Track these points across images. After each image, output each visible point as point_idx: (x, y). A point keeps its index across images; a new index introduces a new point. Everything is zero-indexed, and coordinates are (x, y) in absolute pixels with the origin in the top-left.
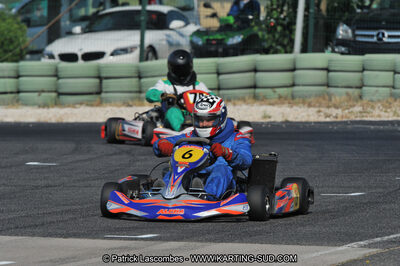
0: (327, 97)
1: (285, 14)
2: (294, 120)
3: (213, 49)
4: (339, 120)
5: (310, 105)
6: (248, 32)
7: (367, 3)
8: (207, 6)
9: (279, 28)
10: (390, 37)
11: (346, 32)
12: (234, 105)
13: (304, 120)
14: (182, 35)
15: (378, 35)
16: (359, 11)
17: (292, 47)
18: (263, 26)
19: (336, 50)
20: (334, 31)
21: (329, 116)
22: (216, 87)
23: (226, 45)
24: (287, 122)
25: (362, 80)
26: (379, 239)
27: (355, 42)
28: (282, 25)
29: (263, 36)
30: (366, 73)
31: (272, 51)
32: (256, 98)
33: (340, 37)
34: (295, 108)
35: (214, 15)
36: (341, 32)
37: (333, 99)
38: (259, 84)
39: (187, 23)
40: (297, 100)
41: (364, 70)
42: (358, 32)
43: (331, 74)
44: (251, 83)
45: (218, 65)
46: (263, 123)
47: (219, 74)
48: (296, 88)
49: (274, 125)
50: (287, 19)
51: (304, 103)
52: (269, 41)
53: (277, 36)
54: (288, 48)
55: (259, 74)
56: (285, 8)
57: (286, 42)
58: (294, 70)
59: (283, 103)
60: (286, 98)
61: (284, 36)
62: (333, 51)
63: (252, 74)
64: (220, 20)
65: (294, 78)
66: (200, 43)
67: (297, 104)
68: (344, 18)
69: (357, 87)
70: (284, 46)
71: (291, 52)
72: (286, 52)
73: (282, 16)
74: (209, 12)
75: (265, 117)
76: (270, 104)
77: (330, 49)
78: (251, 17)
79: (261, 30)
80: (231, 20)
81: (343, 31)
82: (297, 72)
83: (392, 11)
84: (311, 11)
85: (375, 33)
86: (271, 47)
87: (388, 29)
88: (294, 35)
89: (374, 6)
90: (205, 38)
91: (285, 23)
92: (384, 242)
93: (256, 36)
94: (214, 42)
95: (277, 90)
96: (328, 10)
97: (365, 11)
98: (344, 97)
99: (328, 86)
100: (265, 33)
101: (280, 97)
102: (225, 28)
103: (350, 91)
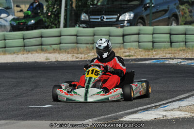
0: (77, 49)
1: (55, 9)
2: (61, 60)
3: (21, 27)
4: (82, 60)
5: (68, 53)
6: (38, 18)
7: (96, 2)
8: (18, 6)
9: (53, 16)
10: (107, 18)
11: (86, 17)
12: (32, 53)
13: (65, 60)
14: (6, 21)
15: (101, 18)
16: (91, 6)
17: (59, 25)
18: (45, 15)
19: (81, 26)
20: (80, 16)
21: (78, 58)
22: (23, 45)
23: (27, 25)
24: (57, 61)
25: (93, 40)
26: (103, 117)
27: (90, 21)
28: (54, 14)
29: (45, 20)
30: (95, 36)
31: (50, 27)
32: (42, 50)
33: (83, 20)
34: (61, 54)
35: (21, 11)
36: (83, 17)
37: (80, 49)
38: (44, 43)
39: (9, 15)
40: (62, 51)
41: (94, 35)
42: (91, 17)
43: (78, 37)
44: (40, 43)
45: (24, 35)
46: (45, 62)
47: (24, 39)
48: (61, 45)
49: (51, 63)
50: (57, 12)
51: (65, 52)
52: (48, 23)
53: (52, 20)
54: (57, 25)
55: (43, 39)
56: (55, 6)
57: (56, 22)
58: (60, 36)
59: (55, 52)
60: (57, 50)
61: (55, 20)
62: (79, 27)
63: (40, 39)
64: (24, 13)
65: (60, 40)
66: (15, 24)
67: (62, 53)
68: (84, 10)
69: (91, 44)
70: (55, 25)
71: (59, 27)
72: (56, 28)
73: (54, 10)
74: (19, 9)
75: (47, 59)
76: (49, 53)
77: (78, 25)
78: (39, 11)
79: (44, 17)
80: (30, 13)
81: (84, 17)
82: (62, 37)
83: (108, 6)
84: (68, 7)
85: (99, 17)
86: (49, 25)
87: (106, 15)
88: (60, 19)
89: (99, 4)
90: (18, 22)
91: (56, 13)
92: (106, 118)
93: (42, 20)
94: (22, 24)
95: (52, 46)
96: (76, 6)
97: (95, 6)
98: (85, 49)
99: (77, 43)
100: (46, 19)
101: (54, 49)
102: (27, 17)
103: (88, 45)
